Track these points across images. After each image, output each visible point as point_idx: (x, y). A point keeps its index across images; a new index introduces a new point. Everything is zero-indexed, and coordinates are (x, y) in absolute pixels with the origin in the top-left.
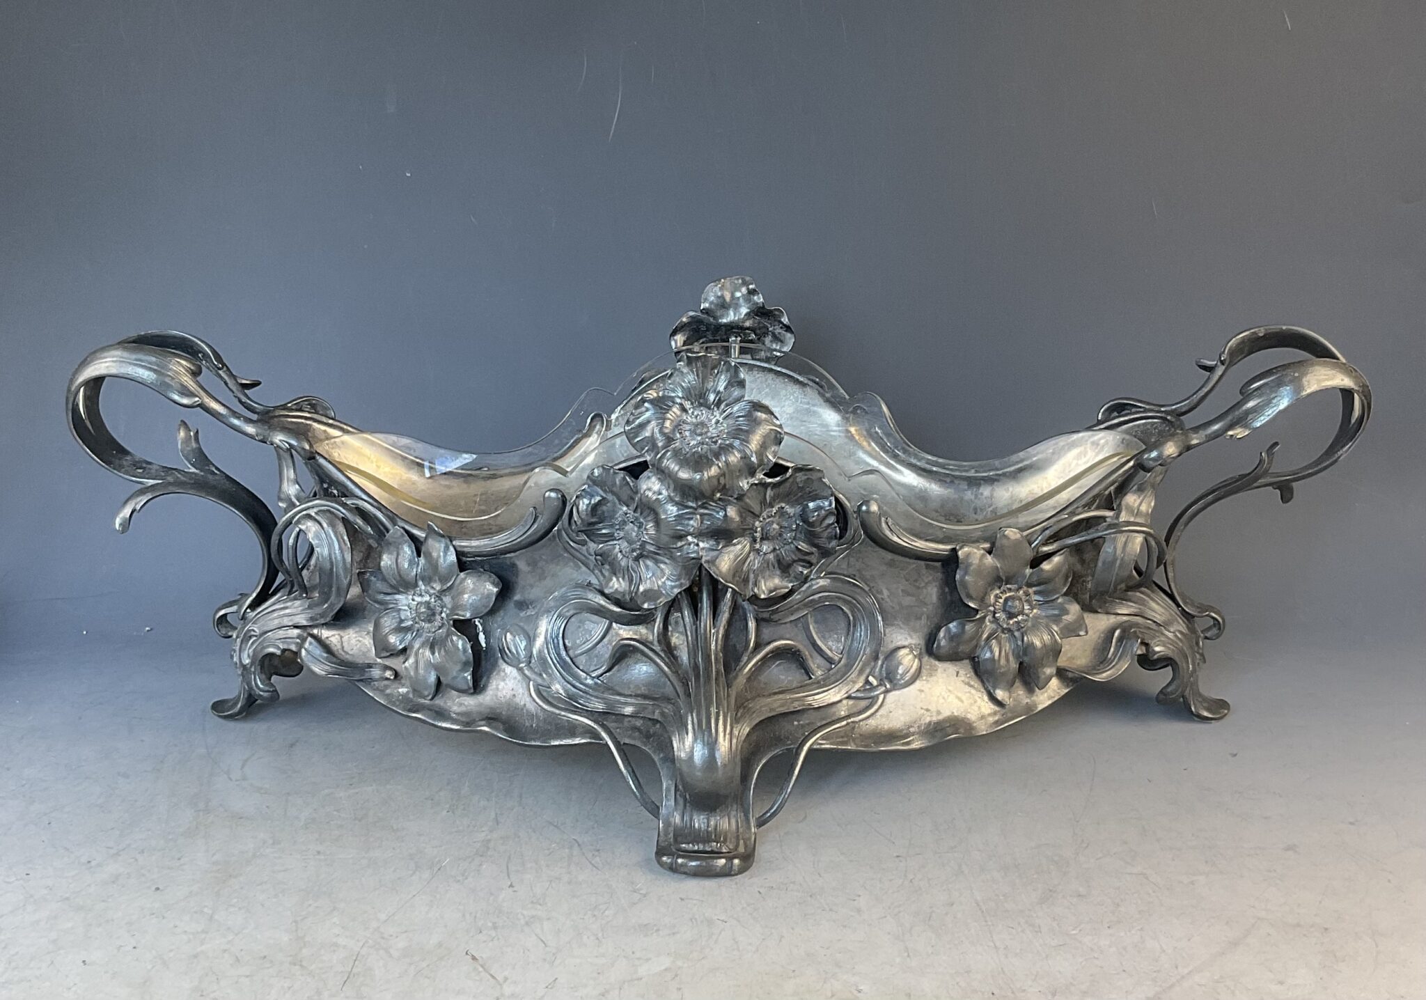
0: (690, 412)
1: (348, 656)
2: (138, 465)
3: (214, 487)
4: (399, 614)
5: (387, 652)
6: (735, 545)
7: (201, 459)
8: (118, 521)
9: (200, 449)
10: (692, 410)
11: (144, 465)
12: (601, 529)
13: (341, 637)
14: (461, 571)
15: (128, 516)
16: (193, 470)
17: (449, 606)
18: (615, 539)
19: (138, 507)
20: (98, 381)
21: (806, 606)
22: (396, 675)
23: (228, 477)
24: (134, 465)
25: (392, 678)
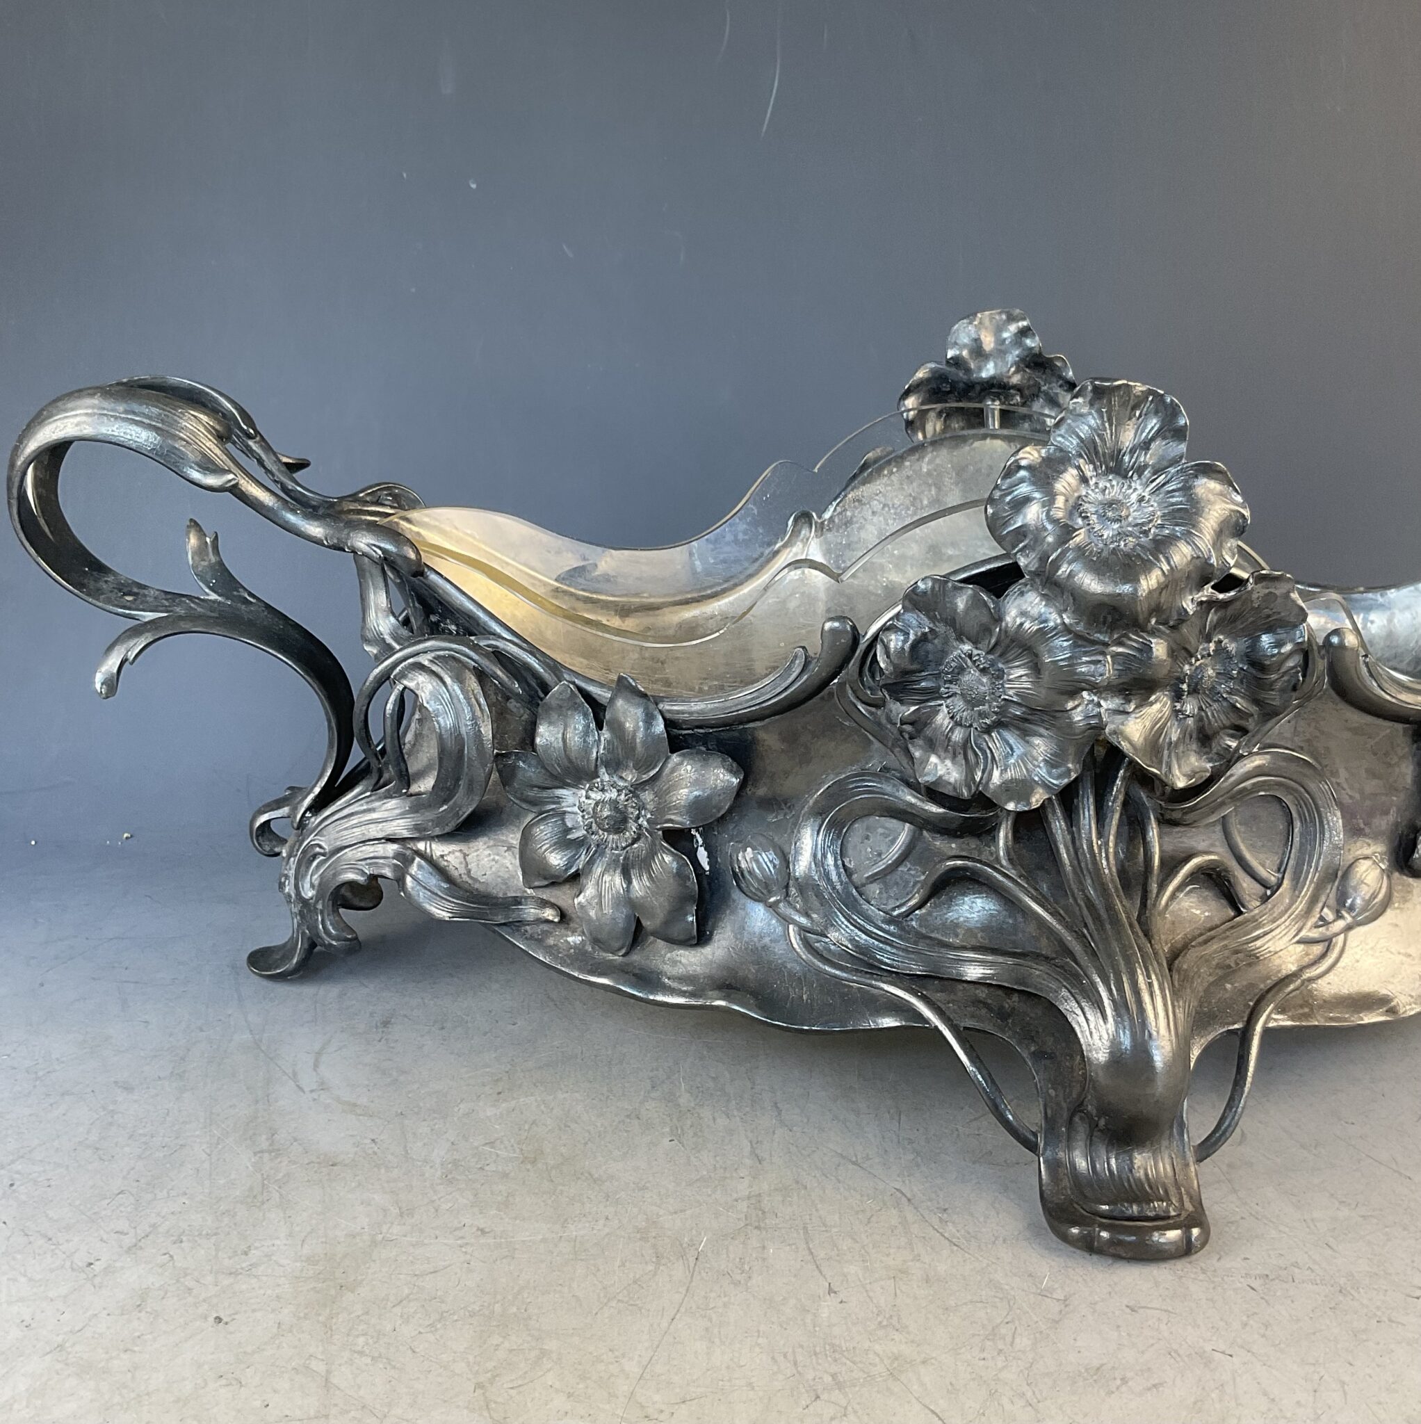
0: (1092, 482)
1: (477, 886)
2: (125, 590)
3: (251, 623)
4: (563, 820)
5: (545, 879)
6: (1152, 704)
7: (224, 580)
8: (99, 678)
9: (221, 563)
10: (1094, 479)
11: (135, 590)
12: (919, 682)
13: (465, 856)
14: (673, 751)
15: (115, 670)
16: (213, 596)
17: (650, 806)
18: (941, 698)
19: (131, 656)
20: (57, 452)
21: (1233, 798)
22: (564, 916)
23: (268, 606)
24: (120, 590)
25: (556, 920)
